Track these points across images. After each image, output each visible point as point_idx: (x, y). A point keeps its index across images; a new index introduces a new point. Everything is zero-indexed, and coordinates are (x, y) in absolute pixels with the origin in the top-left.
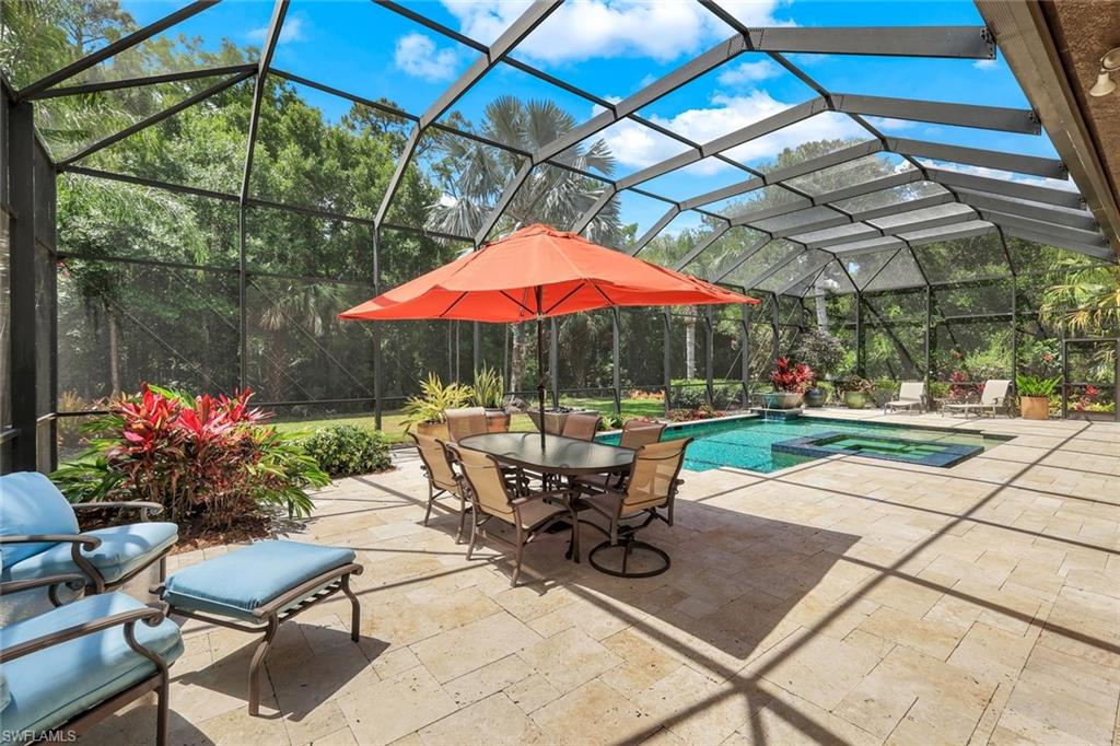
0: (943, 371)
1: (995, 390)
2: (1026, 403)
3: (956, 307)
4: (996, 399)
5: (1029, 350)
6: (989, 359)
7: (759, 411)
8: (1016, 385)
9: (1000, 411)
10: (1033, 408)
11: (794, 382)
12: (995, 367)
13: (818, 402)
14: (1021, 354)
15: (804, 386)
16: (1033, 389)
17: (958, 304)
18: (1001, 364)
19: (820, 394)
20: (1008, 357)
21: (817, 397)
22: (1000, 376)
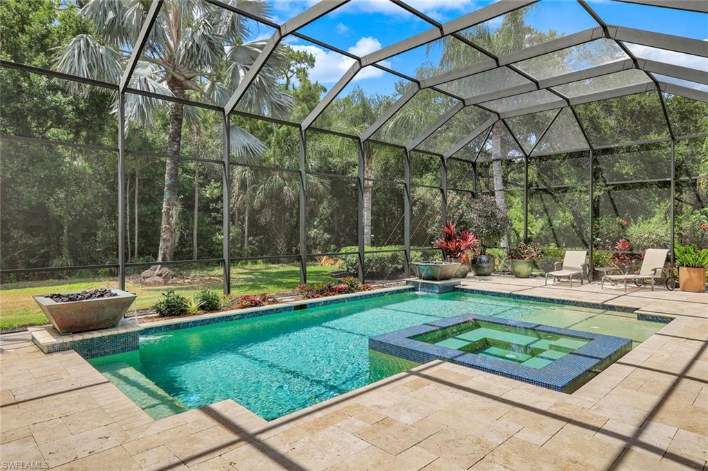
0: (610, 238)
1: (654, 259)
2: (684, 274)
3: (622, 175)
4: (655, 270)
5: (688, 219)
6: (651, 227)
7: (414, 283)
8: (674, 254)
9: (658, 282)
10: (691, 279)
11: (459, 250)
12: (657, 235)
13: (486, 271)
14: (680, 222)
15: (469, 255)
16: (690, 259)
17: (624, 172)
18: (662, 232)
19: (488, 262)
20: (668, 226)
21: (485, 265)
22: (659, 245)
